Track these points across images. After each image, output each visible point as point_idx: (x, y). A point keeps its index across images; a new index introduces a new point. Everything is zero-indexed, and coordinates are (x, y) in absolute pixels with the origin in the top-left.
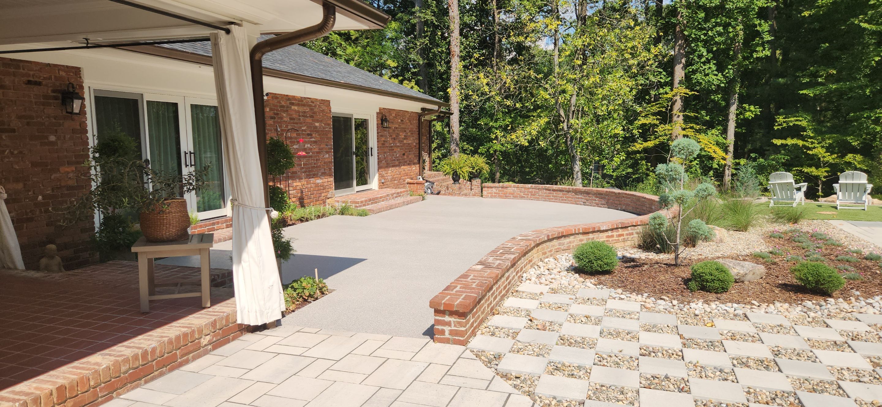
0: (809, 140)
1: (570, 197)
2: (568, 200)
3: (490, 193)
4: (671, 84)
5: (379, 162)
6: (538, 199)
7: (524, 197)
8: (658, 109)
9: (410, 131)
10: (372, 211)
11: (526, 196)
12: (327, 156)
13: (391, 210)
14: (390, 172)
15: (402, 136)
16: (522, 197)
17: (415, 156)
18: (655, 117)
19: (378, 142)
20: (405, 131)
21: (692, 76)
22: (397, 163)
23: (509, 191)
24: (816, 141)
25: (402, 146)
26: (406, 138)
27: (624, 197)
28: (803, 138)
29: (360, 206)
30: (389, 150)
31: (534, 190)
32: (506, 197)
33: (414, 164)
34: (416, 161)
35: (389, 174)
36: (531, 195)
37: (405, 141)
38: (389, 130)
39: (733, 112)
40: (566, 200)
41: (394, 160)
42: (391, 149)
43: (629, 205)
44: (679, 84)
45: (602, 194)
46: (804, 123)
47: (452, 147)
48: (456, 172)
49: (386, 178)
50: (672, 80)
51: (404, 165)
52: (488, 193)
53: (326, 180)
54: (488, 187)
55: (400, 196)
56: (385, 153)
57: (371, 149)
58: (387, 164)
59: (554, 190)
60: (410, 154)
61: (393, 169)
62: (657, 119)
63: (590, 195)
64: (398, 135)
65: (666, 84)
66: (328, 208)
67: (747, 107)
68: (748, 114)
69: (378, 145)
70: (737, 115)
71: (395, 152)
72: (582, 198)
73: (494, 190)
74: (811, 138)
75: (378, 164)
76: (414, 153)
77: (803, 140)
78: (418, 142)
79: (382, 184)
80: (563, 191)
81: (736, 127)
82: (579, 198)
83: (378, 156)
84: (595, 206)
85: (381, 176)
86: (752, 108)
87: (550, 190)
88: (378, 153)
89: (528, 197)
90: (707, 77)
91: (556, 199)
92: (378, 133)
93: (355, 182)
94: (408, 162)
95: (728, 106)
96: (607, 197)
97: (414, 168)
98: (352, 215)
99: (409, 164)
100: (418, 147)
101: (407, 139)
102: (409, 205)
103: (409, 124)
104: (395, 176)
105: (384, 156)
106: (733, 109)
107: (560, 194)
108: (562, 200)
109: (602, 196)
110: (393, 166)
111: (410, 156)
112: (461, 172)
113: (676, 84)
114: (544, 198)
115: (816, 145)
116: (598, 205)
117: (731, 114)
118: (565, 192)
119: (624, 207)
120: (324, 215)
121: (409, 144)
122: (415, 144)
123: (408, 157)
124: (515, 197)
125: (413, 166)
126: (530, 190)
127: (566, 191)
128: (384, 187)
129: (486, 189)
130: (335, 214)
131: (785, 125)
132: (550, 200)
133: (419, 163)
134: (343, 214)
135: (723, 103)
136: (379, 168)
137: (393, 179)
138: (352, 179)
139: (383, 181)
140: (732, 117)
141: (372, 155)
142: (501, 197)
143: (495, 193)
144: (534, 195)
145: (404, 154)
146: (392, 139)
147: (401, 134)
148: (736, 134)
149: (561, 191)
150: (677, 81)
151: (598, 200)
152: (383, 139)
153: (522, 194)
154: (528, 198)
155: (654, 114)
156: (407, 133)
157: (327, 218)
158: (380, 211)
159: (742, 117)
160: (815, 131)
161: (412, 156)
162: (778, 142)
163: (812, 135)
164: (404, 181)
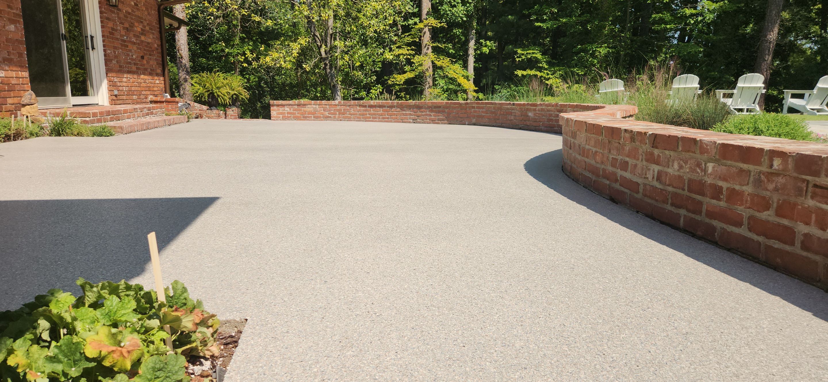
0: (545, 71)
1: (394, 114)
2: (392, 118)
3: (281, 113)
4: (418, 15)
5: (107, 61)
6: (349, 119)
7: (330, 117)
8: (412, 40)
9: (148, 24)
10: (121, 130)
11: (332, 116)
12: (12, 27)
13: (148, 131)
14: (124, 80)
15: (138, 28)
16: (327, 118)
17: (157, 64)
18: (409, 48)
19: (102, 27)
20: (142, 22)
21: (440, 8)
22: (134, 68)
23: (309, 110)
24: (549, 73)
25: (139, 44)
26: (143, 32)
27: (473, 107)
28: (540, 69)
29: (93, 122)
30: (122, 45)
31: (343, 108)
32: (305, 118)
33: (157, 75)
34: (159, 71)
35: (124, 84)
36: (339, 114)
37: (143, 38)
38: (118, 14)
39: (472, 47)
40: (388, 118)
41: (130, 63)
42: (124, 45)
43: (483, 117)
44: (427, 15)
45: (440, 107)
46: (539, 56)
47: (180, 75)
48: (212, 93)
49: (121, 88)
50: (420, 11)
51: (144, 74)
52: (278, 114)
53: (14, 74)
54: (278, 106)
55: (152, 113)
56: (115, 48)
57: (92, 37)
58: (120, 67)
59: (371, 106)
60: (150, 59)
61: (129, 76)
62: (412, 50)
63: (423, 110)
64: (132, 25)
65: (414, 15)
66: (24, 124)
67: (484, 42)
68: (486, 50)
69: (103, 32)
70: (475, 50)
71: (130, 51)
72: (411, 115)
73: (287, 109)
74: (546, 69)
75: (106, 65)
76: (156, 59)
77: (540, 72)
78: (160, 43)
79: (114, 98)
80: (385, 107)
81: (475, 62)
82: (406, 115)
83: (105, 51)
84: (430, 123)
85: (112, 85)
86: (488, 43)
87: (365, 106)
88: (104, 46)
89: (335, 117)
90: (455, 9)
91: (374, 118)
92: (101, 12)
93: (68, 89)
94: (149, 70)
95: (467, 41)
96: (446, 110)
97: (157, 82)
98: (79, 134)
99: (150, 74)
100: (160, 51)
101: (145, 35)
102: (173, 127)
103: (146, 13)
104: (133, 89)
105: (115, 52)
106: (472, 44)
107: (381, 111)
108: (384, 118)
109: (440, 109)
110: (129, 72)
111: (151, 62)
112: (220, 94)
113: (424, 16)
114: (358, 118)
115: (551, 76)
116: (433, 122)
117: (470, 49)
118: (386, 108)
119: (474, 121)
120: (17, 136)
121: (148, 43)
122: (156, 46)
123: (148, 62)
124: (317, 118)
125: (156, 78)
126: (338, 108)
127: (388, 107)
128: (119, 102)
129: (275, 108)
130: (43, 135)
131: (523, 57)
132: (366, 119)
133: (164, 75)
134: (59, 135)
135: (463, 38)
136: (108, 71)
137: (130, 93)
138: (63, 82)
139: (116, 92)
140: (471, 52)
141: (93, 48)
142: (297, 118)
143: (288, 113)
144: (343, 114)
145: (142, 57)
146: (124, 28)
147: (136, 24)
148: (475, 69)
149: (380, 106)
150: (425, 11)
151: (434, 116)
152: (110, 25)
153: (327, 114)
154: (334, 119)
155: (408, 45)
156: (145, 27)
157: (24, 141)
158: (130, 131)
159: (479, 52)
160: (548, 63)
161: (154, 62)
162: (519, 73)
163: (546, 67)
164: (146, 98)
